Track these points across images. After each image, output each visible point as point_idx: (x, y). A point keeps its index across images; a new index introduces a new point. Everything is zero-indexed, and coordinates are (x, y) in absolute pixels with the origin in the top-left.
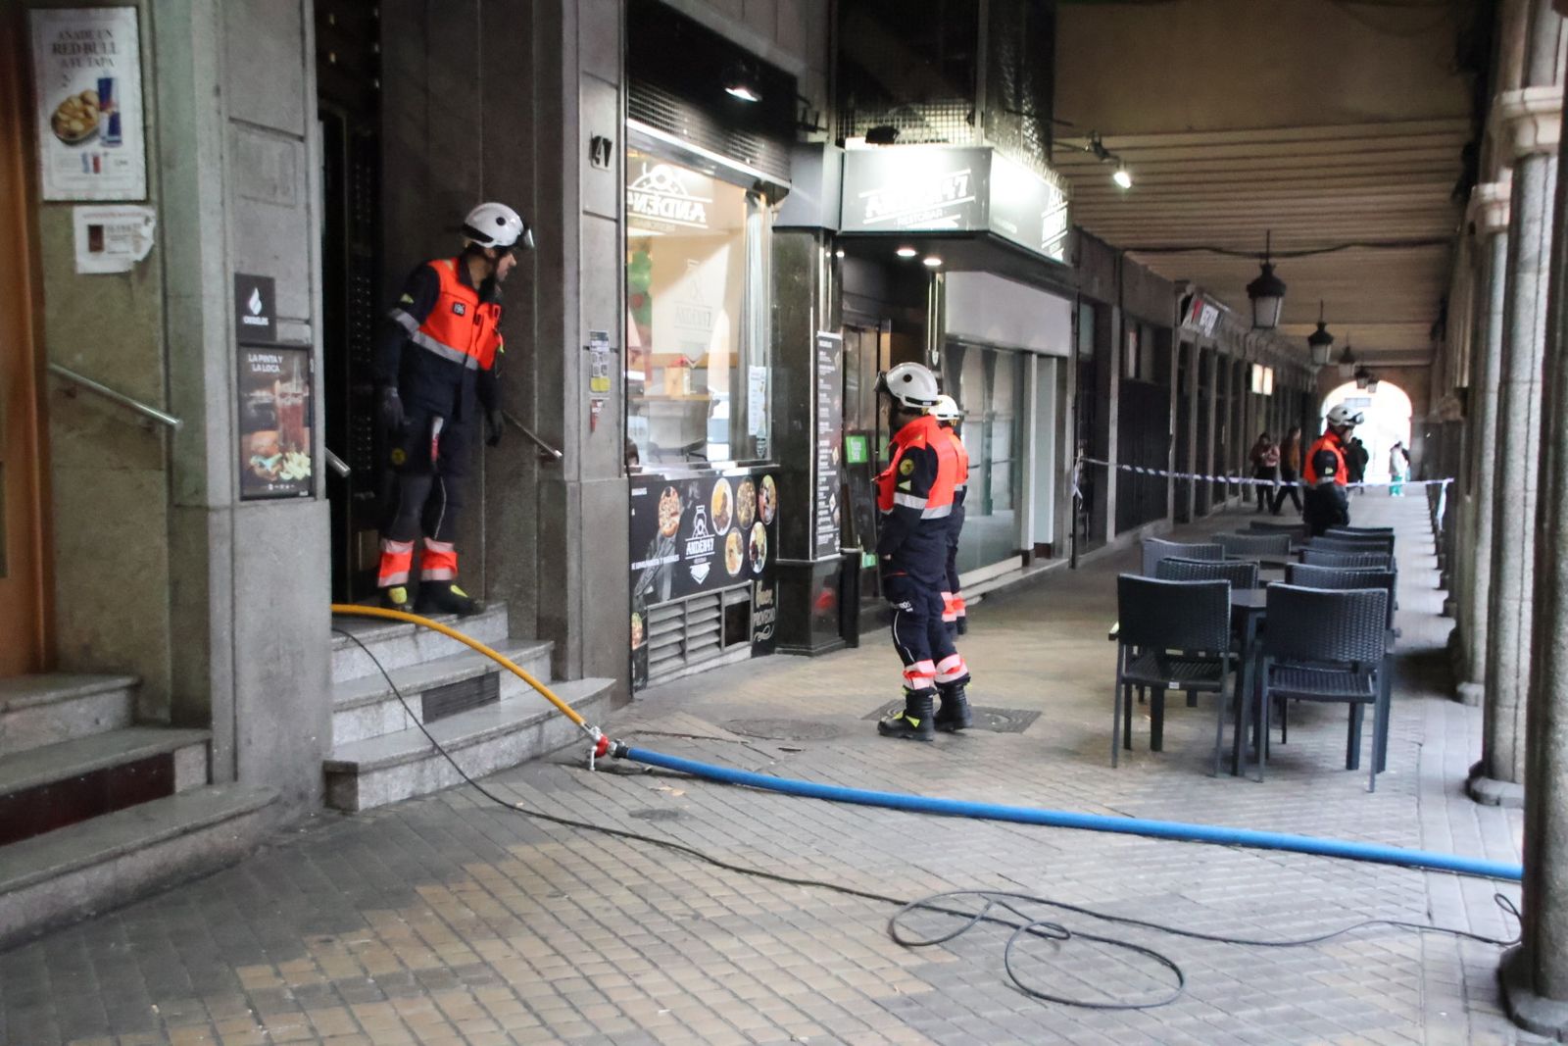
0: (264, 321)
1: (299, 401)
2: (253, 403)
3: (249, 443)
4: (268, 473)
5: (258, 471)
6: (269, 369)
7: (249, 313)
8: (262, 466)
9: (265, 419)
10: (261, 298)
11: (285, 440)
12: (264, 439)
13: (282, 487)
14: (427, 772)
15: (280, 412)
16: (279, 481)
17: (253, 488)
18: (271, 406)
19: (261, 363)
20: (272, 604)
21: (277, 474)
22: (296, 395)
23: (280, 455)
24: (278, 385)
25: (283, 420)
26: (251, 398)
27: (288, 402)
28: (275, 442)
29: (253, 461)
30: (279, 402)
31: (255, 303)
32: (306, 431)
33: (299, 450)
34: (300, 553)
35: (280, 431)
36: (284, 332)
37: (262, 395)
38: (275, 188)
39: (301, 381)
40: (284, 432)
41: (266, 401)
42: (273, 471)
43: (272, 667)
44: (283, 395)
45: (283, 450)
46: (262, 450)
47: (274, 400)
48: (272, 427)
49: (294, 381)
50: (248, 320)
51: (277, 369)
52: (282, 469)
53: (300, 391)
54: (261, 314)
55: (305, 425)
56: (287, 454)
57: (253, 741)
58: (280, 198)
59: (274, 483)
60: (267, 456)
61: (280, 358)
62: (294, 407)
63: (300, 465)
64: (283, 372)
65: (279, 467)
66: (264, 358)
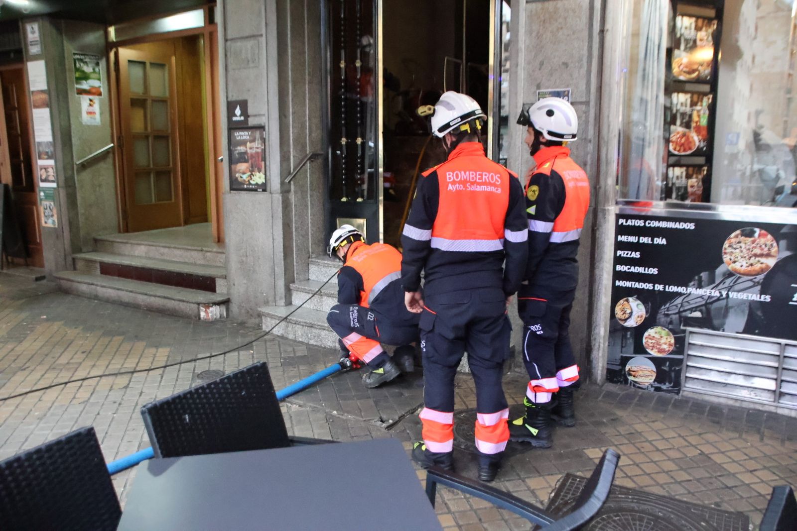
0: (242, 118)
1: (259, 150)
2: (237, 152)
3: (236, 168)
4: (244, 180)
5: (240, 179)
6: (244, 138)
7: (236, 116)
8: (241, 177)
9: (243, 158)
10: (240, 109)
11: (252, 167)
12: (242, 167)
13: (251, 186)
14: (290, 329)
15: (249, 155)
16: (250, 184)
17: (236, 186)
18: (246, 153)
19: (241, 136)
20: (243, 233)
21: (249, 181)
22: (258, 148)
23: (250, 173)
24: (248, 144)
25: (251, 159)
26: (236, 150)
27: (254, 151)
28: (247, 168)
29: (237, 175)
30: (249, 151)
31: (238, 111)
32: (263, 163)
33: (259, 171)
34: (257, 215)
35: (250, 162)
36: (252, 122)
37: (241, 149)
38: (248, 61)
39: (260, 141)
40: (252, 164)
41: (243, 151)
42: (247, 180)
43: (244, 259)
44: (251, 148)
45: (252, 171)
46: (241, 171)
47: (247, 151)
48: (246, 161)
49: (257, 142)
50: (234, 119)
51: (248, 137)
52: (251, 179)
53: (260, 146)
54: (240, 116)
55: (262, 161)
56: (253, 173)
57: (235, 284)
58: (251, 65)
59: (247, 185)
60: (244, 173)
61: (250, 133)
62: (257, 153)
63: (260, 178)
64: (251, 138)
65: (250, 178)
66: (241, 133)
